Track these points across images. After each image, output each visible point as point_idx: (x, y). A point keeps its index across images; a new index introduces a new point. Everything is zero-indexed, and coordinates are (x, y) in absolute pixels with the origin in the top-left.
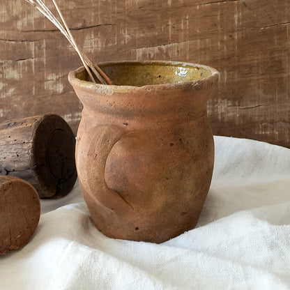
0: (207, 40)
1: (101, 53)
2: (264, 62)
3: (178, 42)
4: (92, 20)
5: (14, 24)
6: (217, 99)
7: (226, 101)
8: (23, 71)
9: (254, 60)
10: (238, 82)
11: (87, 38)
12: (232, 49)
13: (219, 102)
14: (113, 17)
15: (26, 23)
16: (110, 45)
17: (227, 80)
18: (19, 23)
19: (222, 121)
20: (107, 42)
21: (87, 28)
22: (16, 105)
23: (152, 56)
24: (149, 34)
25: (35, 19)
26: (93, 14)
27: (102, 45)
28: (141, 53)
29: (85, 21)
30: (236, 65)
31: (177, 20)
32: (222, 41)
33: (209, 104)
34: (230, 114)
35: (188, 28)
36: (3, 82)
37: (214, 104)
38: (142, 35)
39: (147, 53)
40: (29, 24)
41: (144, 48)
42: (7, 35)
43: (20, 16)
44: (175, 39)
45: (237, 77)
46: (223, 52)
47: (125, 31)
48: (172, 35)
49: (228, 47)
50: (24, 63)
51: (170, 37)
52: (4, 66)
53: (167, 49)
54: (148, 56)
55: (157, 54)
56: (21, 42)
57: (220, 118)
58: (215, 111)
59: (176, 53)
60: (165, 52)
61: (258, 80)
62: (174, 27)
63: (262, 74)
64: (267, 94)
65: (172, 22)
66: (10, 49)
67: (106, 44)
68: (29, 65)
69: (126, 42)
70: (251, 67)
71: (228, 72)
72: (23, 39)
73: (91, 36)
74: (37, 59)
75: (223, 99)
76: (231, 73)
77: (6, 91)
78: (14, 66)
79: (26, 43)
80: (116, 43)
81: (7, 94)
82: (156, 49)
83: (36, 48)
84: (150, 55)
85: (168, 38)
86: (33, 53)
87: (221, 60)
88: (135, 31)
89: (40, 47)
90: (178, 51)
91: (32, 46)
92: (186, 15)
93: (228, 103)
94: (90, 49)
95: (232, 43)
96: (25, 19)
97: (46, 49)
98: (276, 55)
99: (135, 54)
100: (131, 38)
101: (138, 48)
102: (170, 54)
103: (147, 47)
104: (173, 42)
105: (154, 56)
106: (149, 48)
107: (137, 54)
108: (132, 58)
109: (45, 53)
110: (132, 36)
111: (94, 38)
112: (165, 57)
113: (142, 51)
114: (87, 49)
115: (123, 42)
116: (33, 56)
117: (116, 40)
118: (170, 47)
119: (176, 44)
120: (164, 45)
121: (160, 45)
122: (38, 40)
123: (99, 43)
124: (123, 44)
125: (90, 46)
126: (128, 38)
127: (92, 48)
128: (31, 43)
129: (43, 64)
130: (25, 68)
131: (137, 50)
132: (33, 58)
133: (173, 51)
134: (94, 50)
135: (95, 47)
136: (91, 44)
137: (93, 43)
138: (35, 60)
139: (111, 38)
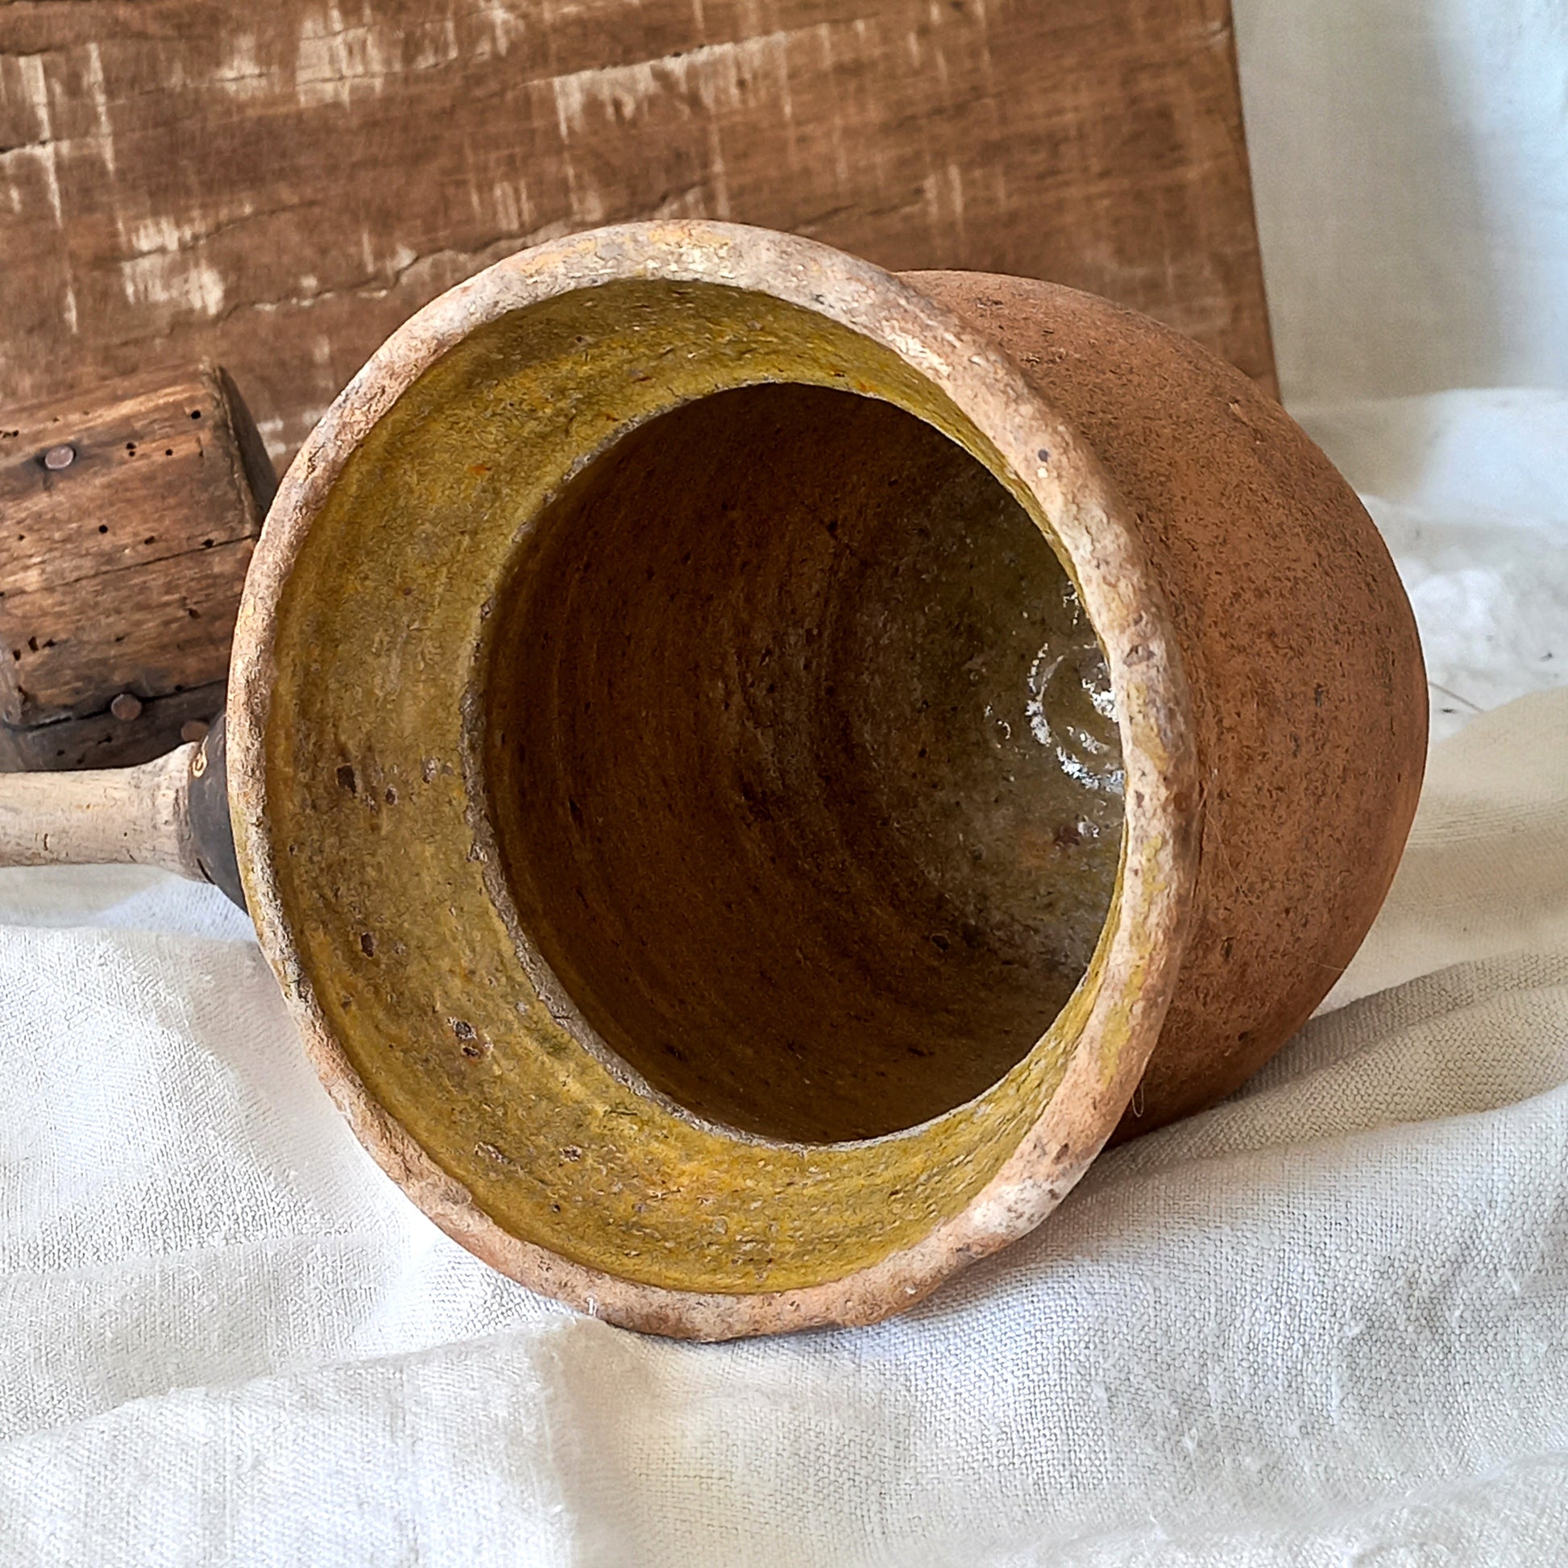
0: (860, 26)
1: (387, 101)
2: (1106, 119)
3: (737, 39)
8: (3, 209)
9: (1060, 111)
10: (1013, 218)
11: (309, 27)
12: (968, 64)
16: (426, 62)
17: (966, 207)
20: (411, 49)
23: (629, 110)
24: (603, 4)
27: (388, 62)
28: (576, 100)
30: (995, 135)
32: (924, 31)
38: (571, 9)
39: (605, 94)
41: (586, 75)
44: (724, 24)
45: (1003, 195)
46: (935, 80)
48: (705, 8)
49: (951, 56)
51: (698, 13)
53: (692, 73)
54: (610, 111)
55: (652, 101)
59: (734, 91)
60: (683, 88)
61: (1088, 199)
63: (1104, 174)
64: (1130, 262)
67: (409, 58)
68: (29, 177)
69: (503, 45)
70: (1054, 142)
71: (966, 168)
73: (326, 17)
74: (65, 147)
76: (978, 173)
80: (453, 54)
82: (642, 72)
83: (58, 89)
84: (618, 105)
85: (691, 20)
86: (43, 114)
87: (929, 115)
89: (74, 86)
90: (741, 84)
91: (34, 80)
94: (329, 88)
95: (965, 35)
97: (110, 93)
98: (1145, 84)
99: (548, 104)
100: (521, 25)
101: (560, 73)
102: (707, 97)
103: (603, 67)
104: (714, 37)
105: (638, 108)
106: (611, 73)
107: (561, 104)
108: (538, 123)
109: (102, 109)
110: (525, 16)
111: (346, 29)
112: (686, 110)
113: (582, 91)
114: (319, 86)
115: (485, 47)
116: (46, 133)
117: (451, 37)
118: (706, 64)
119: (728, 47)
120: (677, 55)
121: (660, 56)
122: (61, 48)
123: (373, 52)
124: (486, 57)
125: (327, 72)
126: (505, 23)
127: (342, 78)
128: (22, 61)
129: (103, 172)
130: (8, 198)
131: (557, 81)
132: (43, 143)
133: (721, 83)
134: (353, 90)
135: (355, 76)
136: (333, 60)
137: (343, 53)
138: (57, 153)
139: (428, 26)
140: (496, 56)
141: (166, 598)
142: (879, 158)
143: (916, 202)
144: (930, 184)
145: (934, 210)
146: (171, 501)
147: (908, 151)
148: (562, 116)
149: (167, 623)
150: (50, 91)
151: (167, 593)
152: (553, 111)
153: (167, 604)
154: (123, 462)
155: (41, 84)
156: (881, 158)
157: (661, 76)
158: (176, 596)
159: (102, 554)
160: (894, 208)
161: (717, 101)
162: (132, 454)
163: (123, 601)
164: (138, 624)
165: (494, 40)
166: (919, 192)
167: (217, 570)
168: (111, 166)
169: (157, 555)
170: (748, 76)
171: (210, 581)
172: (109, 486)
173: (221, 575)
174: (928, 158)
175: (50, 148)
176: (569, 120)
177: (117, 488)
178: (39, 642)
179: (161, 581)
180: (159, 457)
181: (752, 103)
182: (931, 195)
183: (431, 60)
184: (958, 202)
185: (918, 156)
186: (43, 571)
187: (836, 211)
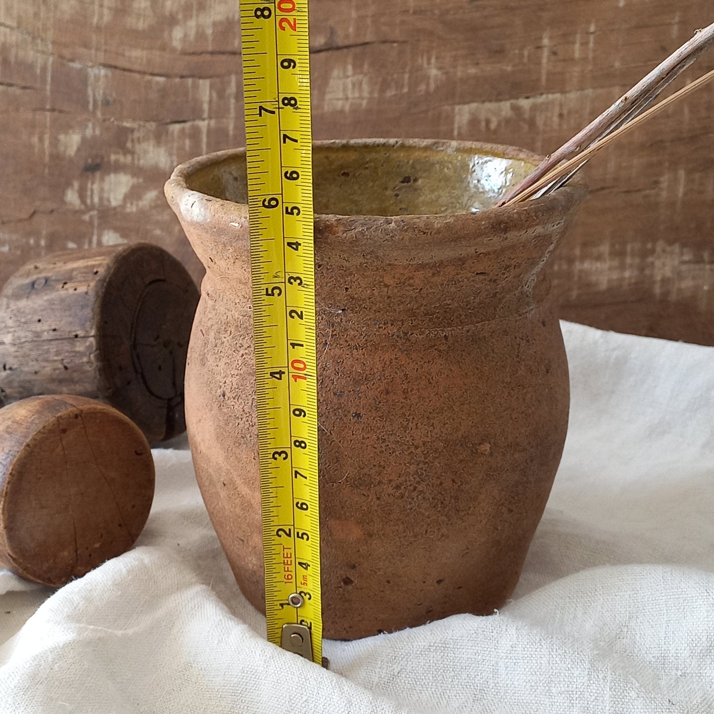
1: (367, 111)
3: (563, 92)
4: (351, 30)
5: (166, 35)
6: (654, 241)
7: (676, 248)
8: (181, 148)
11: (335, 73)
12: (704, 114)
13: (659, 249)
14: (403, 22)
15: (192, 34)
16: (390, 93)
17: (685, 194)
18: (178, 33)
19: (664, 300)
20: (385, 86)
21: (339, 48)
22: (158, 232)
23: (493, 126)
24: (490, 69)
25: (215, 24)
26: (354, 15)
27: (371, 92)
28: (466, 118)
29: (333, 32)
31: (564, 35)
33: (633, 255)
34: (687, 284)
35: (591, 56)
36: (134, 175)
37: (645, 254)
38: (472, 71)
39: (482, 116)
40: (201, 35)
41: (474, 105)
42: (149, 61)
43: (180, 16)
44: (557, 83)
45: (711, 190)
46: (680, 121)
47: (429, 59)
48: (548, 74)
49: (693, 109)
50: (183, 130)
51: (544, 78)
52: (136, 135)
53: (534, 108)
54: (483, 124)
55: (508, 121)
56: (177, 80)
57: (657, 290)
58: (647, 272)
59: (556, 119)
60: (527, 116)
62: (555, 53)
65: (551, 38)
66: (154, 96)
67: (382, 91)
68: (195, 135)
69: (432, 86)
71: (689, 172)
72: (185, 73)
73: (345, 69)
74: (213, 123)
75: (671, 243)
76: (697, 176)
77: (139, 198)
78: (160, 137)
79: (190, 81)
80: (405, 90)
81: (141, 204)
82: (505, 107)
83: (214, 95)
84: (488, 122)
85: (538, 80)
86: (206, 106)
87: (672, 141)
88: (455, 58)
89: (221, 94)
90: (561, 116)
91: (205, 90)
92: (589, 22)
93: (682, 254)
94: (341, 103)
95: (705, 98)
96: (192, 23)
97: (237, 99)
99: (450, 119)
100: (444, 78)
101: (459, 104)
102: (540, 121)
103: (484, 102)
104: (549, 90)
105: (499, 125)
106: (488, 105)
107: (457, 118)
108: (443, 128)
109: (232, 107)
110: (447, 73)
111: (354, 75)
112: (526, 127)
113: (470, 113)
114: (334, 102)
115: (423, 87)
116: (206, 115)
117: (406, 81)
118: (542, 104)
119: (558, 96)
120: (527, 98)
121: (517, 98)
122: (218, 76)
123: (365, 87)
124: (422, 93)
125: (341, 95)
126: (436, 76)
127: (347, 99)
128: (201, 81)
129: (227, 135)
130: (184, 143)
131: (457, 108)
132: (203, 120)
133: (549, 114)
134: (352, 105)
135: (354, 98)
136: (345, 89)
137: (350, 86)
138: (209, 125)
139: (395, 76)
140: (427, 93)
141: (56, 358)
142: (635, 161)
143: (654, 188)
144: (665, 179)
145: (664, 194)
146: (67, 313)
147: (654, 159)
148: (456, 126)
149: (55, 370)
150: (211, 96)
151: (56, 355)
152: (452, 123)
153: (55, 361)
154: (58, 290)
155: (208, 92)
156: (637, 162)
157: (515, 108)
158: (60, 358)
159: (35, 332)
160: (639, 190)
161: (545, 124)
162: (63, 287)
163: (40, 355)
164: (44, 367)
165: (428, 85)
166: (657, 183)
167: (77, 349)
168: (231, 133)
169: (56, 337)
170: (565, 112)
171: (74, 354)
172: (48, 300)
173: (78, 352)
174: (667, 164)
175: (206, 122)
176: (460, 128)
177: (51, 302)
178: (7, 367)
179: (55, 350)
180: (71, 291)
181: (565, 127)
182: (664, 185)
183: (393, 92)
184: (681, 190)
185: (660, 163)
186: (13, 335)
187: (603, 189)
